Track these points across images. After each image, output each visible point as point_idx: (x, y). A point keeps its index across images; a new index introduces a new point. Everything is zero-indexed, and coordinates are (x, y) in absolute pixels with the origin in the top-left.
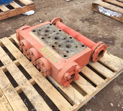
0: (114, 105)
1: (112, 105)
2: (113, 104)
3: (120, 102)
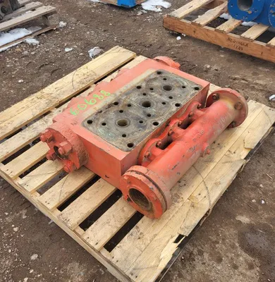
0: (32, 261)
1: (34, 257)
2: (36, 260)
3: (39, 276)
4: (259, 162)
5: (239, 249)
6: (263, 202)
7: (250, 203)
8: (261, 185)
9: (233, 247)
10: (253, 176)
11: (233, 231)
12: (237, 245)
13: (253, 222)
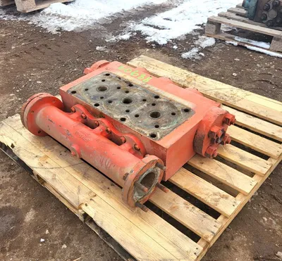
4: (102, 255)
5: (4, 205)
6: (42, 240)
7: (46, 227)
8: (65, 246)
9: (8, 201)
10: (80, 241)
11: (22, 205)
12: (8, 204)
13: (24, 224)
